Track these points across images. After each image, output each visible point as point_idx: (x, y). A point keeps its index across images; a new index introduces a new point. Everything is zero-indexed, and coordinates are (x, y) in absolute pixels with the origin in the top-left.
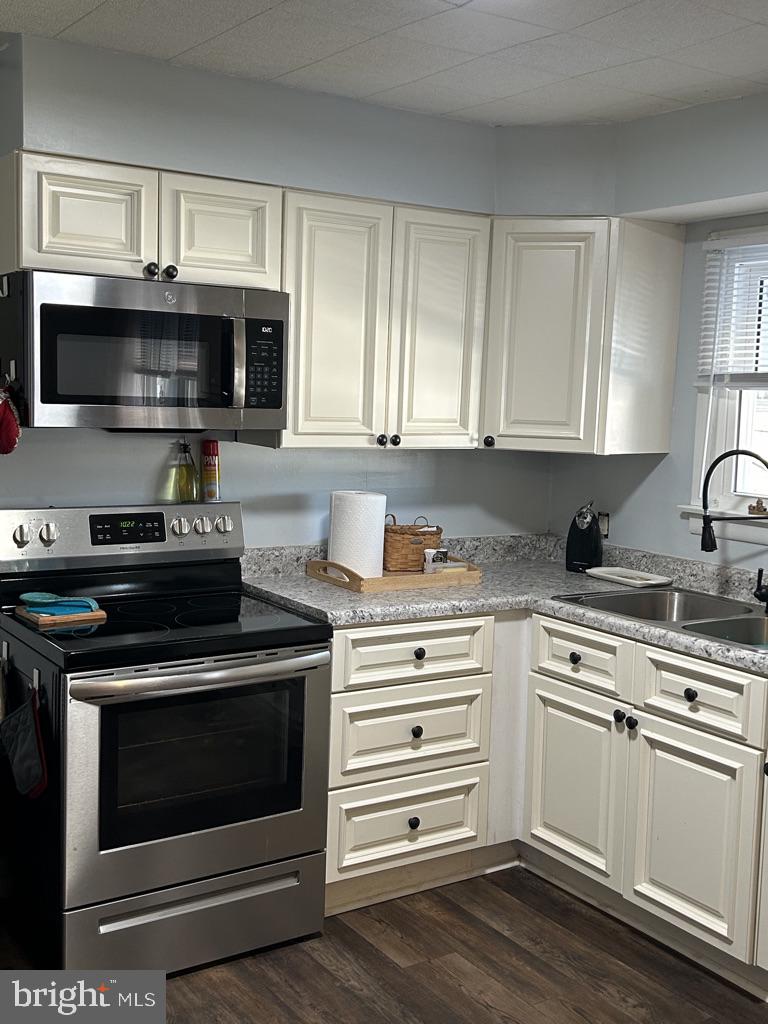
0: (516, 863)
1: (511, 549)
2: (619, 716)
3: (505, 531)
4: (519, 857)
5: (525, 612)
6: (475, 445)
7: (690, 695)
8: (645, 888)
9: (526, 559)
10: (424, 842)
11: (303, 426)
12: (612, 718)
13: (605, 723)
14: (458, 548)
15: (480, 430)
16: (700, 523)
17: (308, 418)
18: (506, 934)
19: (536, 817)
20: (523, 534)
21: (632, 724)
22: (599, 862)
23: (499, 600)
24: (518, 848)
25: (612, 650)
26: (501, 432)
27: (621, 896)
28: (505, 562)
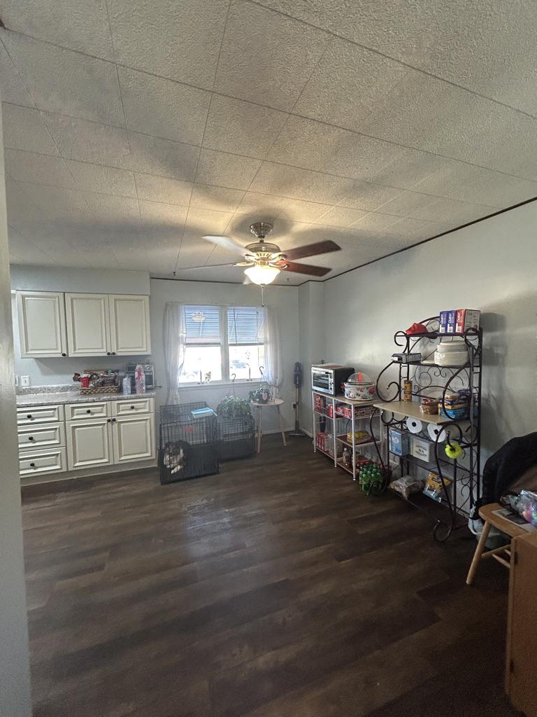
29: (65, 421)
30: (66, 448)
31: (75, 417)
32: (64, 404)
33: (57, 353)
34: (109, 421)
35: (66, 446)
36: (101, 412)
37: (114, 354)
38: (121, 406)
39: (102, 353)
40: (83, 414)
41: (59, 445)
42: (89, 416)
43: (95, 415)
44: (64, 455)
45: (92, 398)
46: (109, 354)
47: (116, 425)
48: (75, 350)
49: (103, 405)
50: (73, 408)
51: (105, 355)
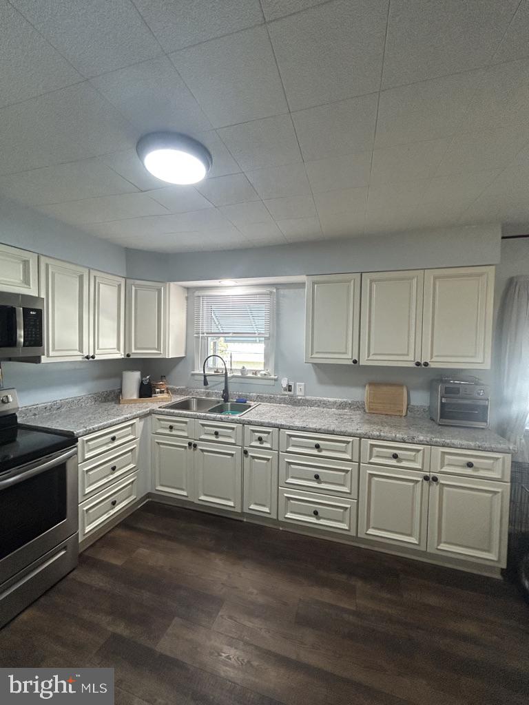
0: (148, 500)
2: (190, 444)
4: (148, 497)
5: (150, 414)
6: (123, 357)
7: (216, 434)
8: (202, 498)
10: (118, 508)
11: (51, 353)
12: (187, 445)
13: (185, 447)
15: (125, 352)
16: (203, 377)
17: (53, 350)
18: (155, 530)
19: (157, 483)
21: (195, 446)
22: (185, 493)
23: (141, 412)
24: (149, 495)
25: (186, 423)
26: (133, 352)
27: (193, 502)
29: (359, 463)
30: (358, 502)
31: (373, 460)
32: (361, 438)
33: (346, 359)
34: (426, 478)
35: (358, 500)
36: (413, 461)
37: (426, 364)
38: (447, 456)
39: (408, 361)
40: (386, 457)
41: (348, 496)
42: (394, 462)
43: (404, 464)
44: (354, 512)
45: (401, 436)
46: (418, 364)
47: (435, 488)
48: (368, 357)
49: (418, 451)
50: (372, 446)
51: (412, 365)
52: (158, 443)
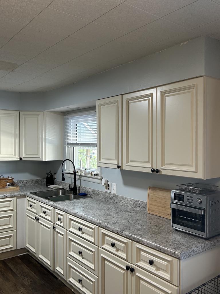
0: (27, 253)
1: (36, 182)
3: (35, 178)
5: (24, 196)
6: (18, 159)
8: (40, 256)
9: (40, 184)
13: (34, 220)
14: (22, 182)
15: (19, 156)
19: (27, 242)
20: (41, 178)
22: (34, 251)
26: (24, 157)
28: (35, 185)
29: (99, 246)
30: (99, 279)
31: (105, 246)
34: (128, 268)
36: (124, 252)
37: (158, 171)
44: (97, 286)
46: (153, 170)
48: (127, 163)
49: (125, 244)
50: (105, 235)
51: (150, 171)
52: (28, 216)
